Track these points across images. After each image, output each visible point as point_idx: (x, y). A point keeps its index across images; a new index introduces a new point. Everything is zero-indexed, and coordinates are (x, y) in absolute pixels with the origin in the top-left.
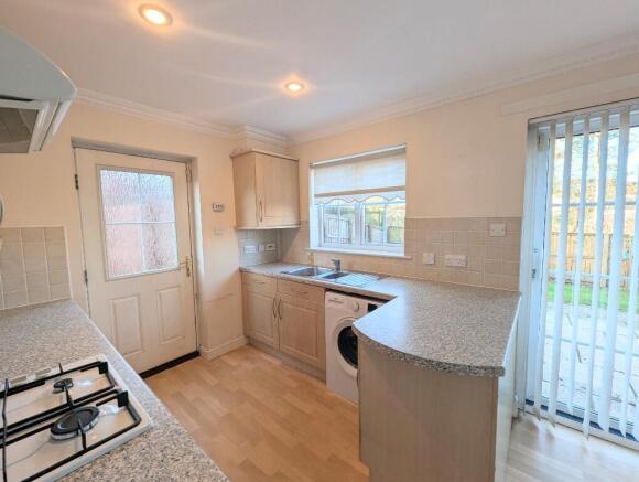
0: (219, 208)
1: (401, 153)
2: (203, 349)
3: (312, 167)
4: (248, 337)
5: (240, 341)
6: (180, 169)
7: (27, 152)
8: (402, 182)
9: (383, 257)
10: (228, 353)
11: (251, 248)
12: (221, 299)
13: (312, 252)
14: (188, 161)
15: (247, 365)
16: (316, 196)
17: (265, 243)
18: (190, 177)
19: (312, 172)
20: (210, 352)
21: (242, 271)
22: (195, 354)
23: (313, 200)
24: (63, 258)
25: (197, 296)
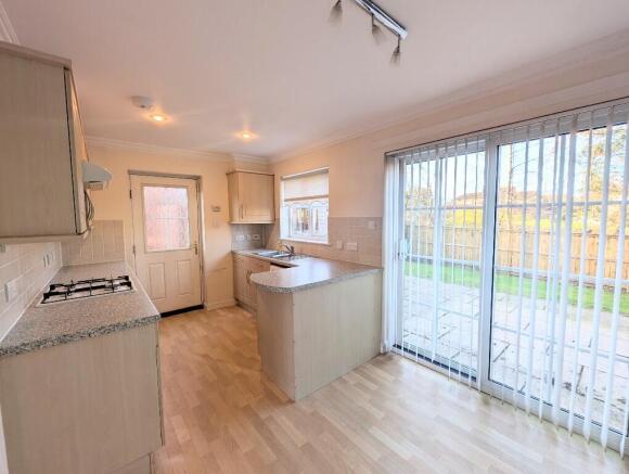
0: (217, 209)
1: (326, 172)
2: (205, 304)
3: (282, 179)
4: (237, 300)
5: (232, 302)
6: (192, 183)
7: (101, 188)
8: (327, 192)
9: (317, 244)
10: (221, 309)
11: (242, 237)
12: (218, 270)
13: (282, 241)
14: (197, 178)
15: (231, 315)
16: (286, 200)
17: (251, 234)
18: (199, 188)
19: (282, 184)
20: (209, 306)
21: (233, 253)
22: (200, 307)
23: (283, 204)
24: (122, 238)
25: (202, 268)
